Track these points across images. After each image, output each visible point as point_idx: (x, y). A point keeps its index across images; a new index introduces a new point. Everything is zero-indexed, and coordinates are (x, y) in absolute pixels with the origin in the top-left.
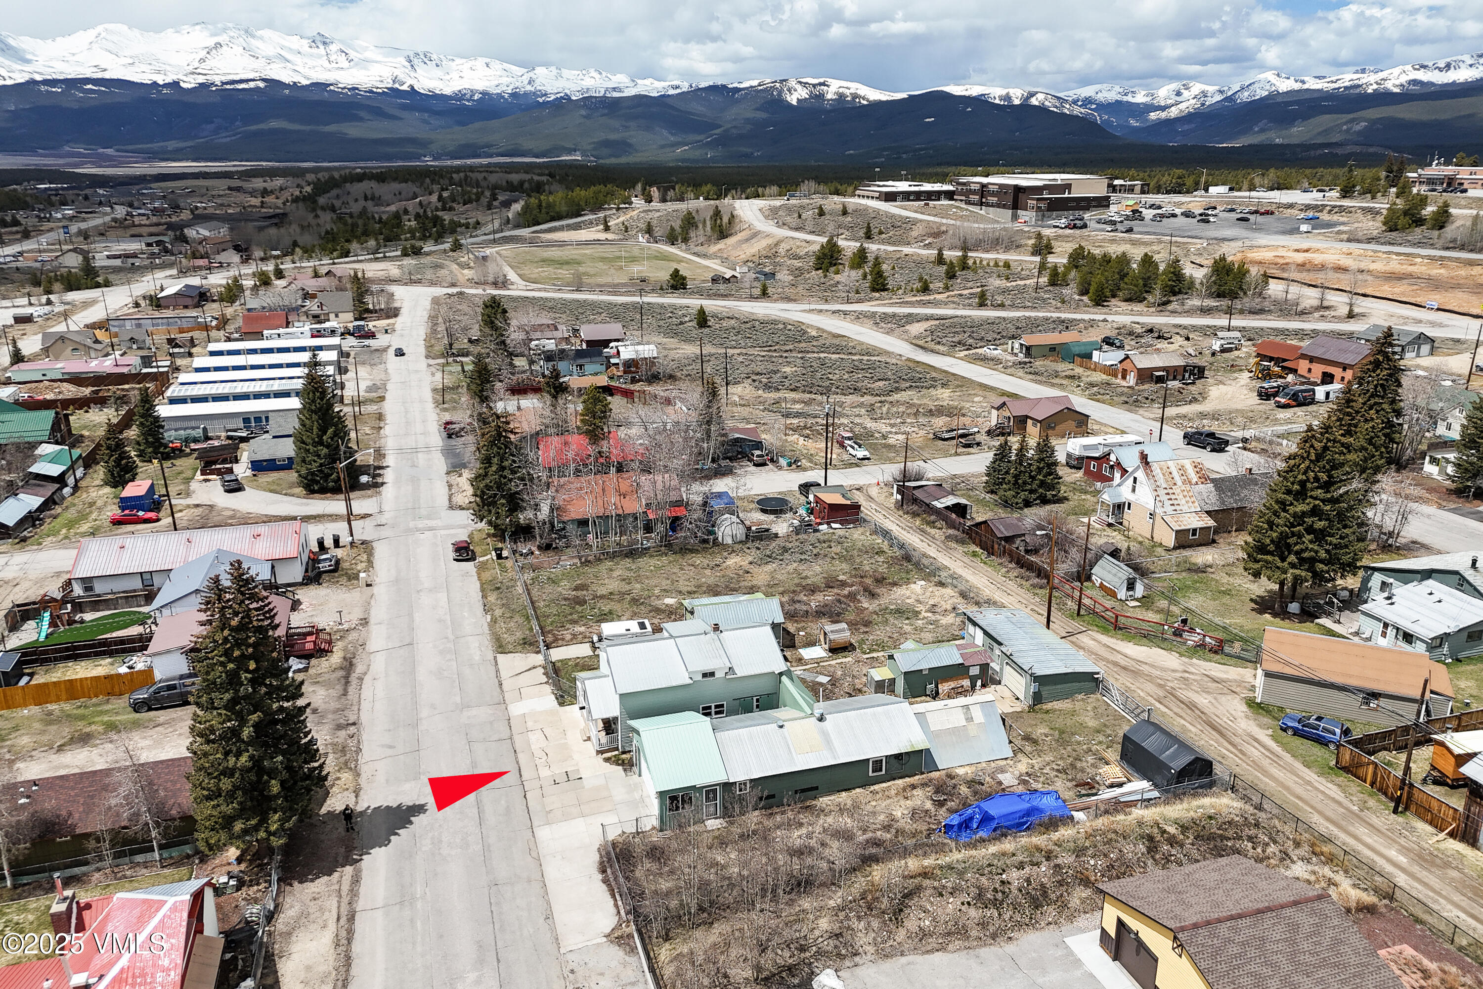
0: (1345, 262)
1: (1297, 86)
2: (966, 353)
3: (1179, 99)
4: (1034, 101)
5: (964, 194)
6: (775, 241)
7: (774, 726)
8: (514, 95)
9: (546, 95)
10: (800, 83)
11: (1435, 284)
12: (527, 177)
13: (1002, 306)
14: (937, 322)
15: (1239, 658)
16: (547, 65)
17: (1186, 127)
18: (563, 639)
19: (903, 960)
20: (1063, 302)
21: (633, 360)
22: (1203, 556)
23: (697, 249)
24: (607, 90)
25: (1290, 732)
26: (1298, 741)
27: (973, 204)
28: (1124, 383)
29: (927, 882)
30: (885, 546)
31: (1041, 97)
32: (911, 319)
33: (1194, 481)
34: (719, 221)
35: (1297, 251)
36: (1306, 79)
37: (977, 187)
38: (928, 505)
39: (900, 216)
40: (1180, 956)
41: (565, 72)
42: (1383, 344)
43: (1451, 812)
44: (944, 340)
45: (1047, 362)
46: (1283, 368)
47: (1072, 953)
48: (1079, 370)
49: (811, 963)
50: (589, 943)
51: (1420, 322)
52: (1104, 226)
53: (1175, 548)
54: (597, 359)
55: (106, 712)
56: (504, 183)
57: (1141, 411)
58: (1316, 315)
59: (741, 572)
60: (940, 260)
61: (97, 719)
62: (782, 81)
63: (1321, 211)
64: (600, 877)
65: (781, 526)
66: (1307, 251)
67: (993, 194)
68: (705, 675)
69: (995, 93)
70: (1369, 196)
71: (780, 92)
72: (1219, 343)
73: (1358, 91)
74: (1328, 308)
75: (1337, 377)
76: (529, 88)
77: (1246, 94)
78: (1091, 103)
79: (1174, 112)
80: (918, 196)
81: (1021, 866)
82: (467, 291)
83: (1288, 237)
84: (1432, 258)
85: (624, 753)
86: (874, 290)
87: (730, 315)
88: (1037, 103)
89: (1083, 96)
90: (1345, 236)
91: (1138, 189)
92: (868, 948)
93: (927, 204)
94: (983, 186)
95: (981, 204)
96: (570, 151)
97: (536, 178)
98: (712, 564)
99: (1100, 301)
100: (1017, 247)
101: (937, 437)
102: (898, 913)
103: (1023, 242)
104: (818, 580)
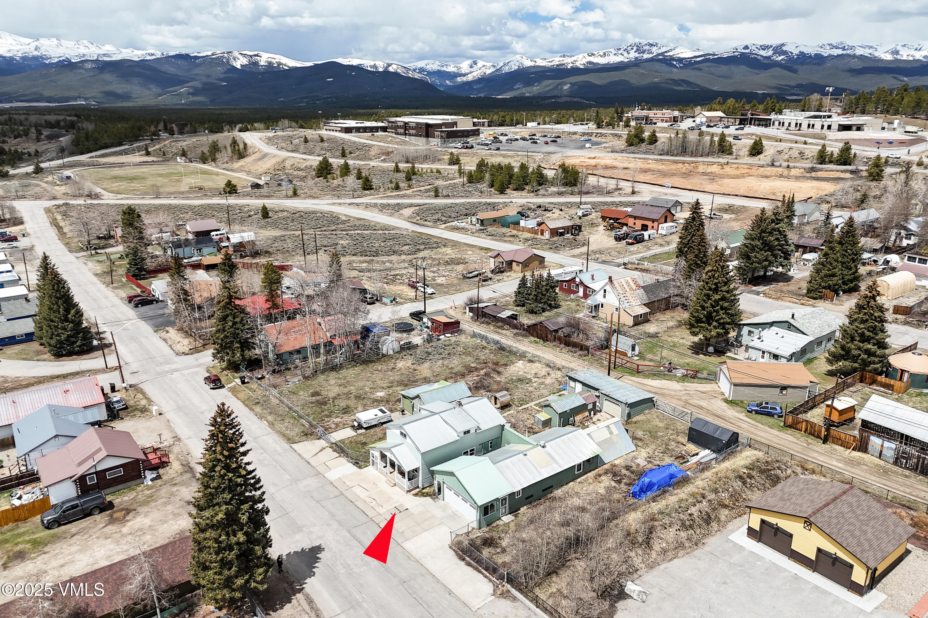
0: (615, 164)
1: (532, 64)
2: (445, 225)
3: (472, 70)
4: (391, 69)
5: (395, 127)
6: (281, 159)
7: (521, 455)
8: (24, 58)
9: (50, 58)
10: (241, 54)
11: (664, 174)
12: (61, 118)
13: (448, 196)
14: (418, 208)
15: (706, 379)
16: (49, 37)
17: (478, 86)
18: (331, 428)
19: (662, 567)
20: (481, 192)
21: (241, 243)
22: (651, 328)
23: (225, 166)
24: (99, 55)
25: (754, 413)
26: (759, 417)
27: (401, 134)
28: (542, 238)
29: (656, 523)
30: (484, 343)
31: (395, 66)
32: (399, 207)
33: (634, 288)
34: (237, 147)
35: (590, 158)
36: (536, 60)
37: (402, 124)
38: (495, 317)
39: (360, 143)
40: (810, 530)
41: (63, 42)
42: (696, 209)
43: (852, 438)
44: (428, 218)
45: (494, 228)
46: (619, 223)
47: (736, 544)
48: (514, 232)
49: (618, 581)
50: (486, 602)
51: (666, 194)
52: (482, 147)
53: (634, 326)
54: (211, 244)
55: (23, 534)
56: (43, 122)
57: (561, 252)
58: (616, 193)
59: (411, 370)
60: (397, 170)
61: (19, 540)
62: (228, 53)
63: (591, 136)
64: (463, 563)
65: (416, 339)
66: (594, 158)
67: (412, 128)
68: (465, 433)
69: (367, 63)
70: (611, 127)
71: (228, 61)
72: (581, 212)
73: (563, 67)
74: (620, 189)
75: (650, 227)
76: (36, 53)
77: (507, 68)
78: (424, 71)
79: (470, 78)
80: (365, 130)
81: (694, 505)
82: (71, 202)
83: (581, 151)
84: (656, 160)
85: (423, 489)
86: (364, 189)
87: (281, 209)
88: (393, 71)
89: (419, 66)
90: (610, 150)
91: (486, 124)
92: (641, 565)
93: (373, 135)
94: (406, 123)
95: (406, 134)
96: (75, 99)
97: (68, 118)
98: (390, 368)
99: (502, 191)
100: (439, 160)
101: (465, 277)
102: (648, 543)
103: (441, 157)
104: (459, 369)
